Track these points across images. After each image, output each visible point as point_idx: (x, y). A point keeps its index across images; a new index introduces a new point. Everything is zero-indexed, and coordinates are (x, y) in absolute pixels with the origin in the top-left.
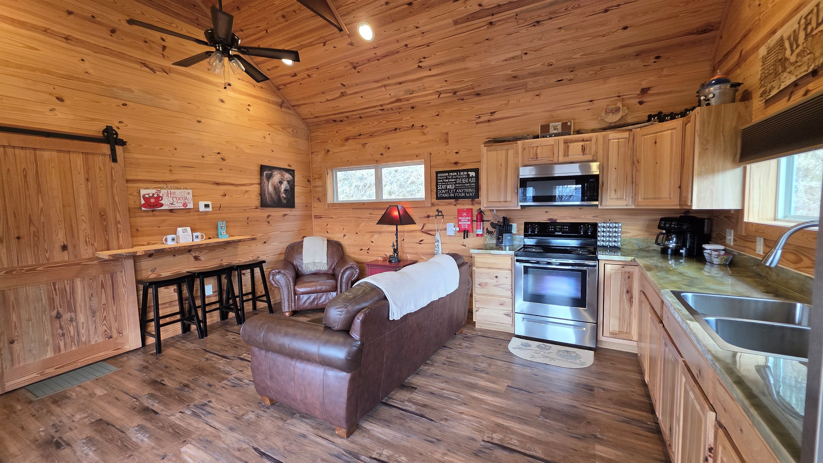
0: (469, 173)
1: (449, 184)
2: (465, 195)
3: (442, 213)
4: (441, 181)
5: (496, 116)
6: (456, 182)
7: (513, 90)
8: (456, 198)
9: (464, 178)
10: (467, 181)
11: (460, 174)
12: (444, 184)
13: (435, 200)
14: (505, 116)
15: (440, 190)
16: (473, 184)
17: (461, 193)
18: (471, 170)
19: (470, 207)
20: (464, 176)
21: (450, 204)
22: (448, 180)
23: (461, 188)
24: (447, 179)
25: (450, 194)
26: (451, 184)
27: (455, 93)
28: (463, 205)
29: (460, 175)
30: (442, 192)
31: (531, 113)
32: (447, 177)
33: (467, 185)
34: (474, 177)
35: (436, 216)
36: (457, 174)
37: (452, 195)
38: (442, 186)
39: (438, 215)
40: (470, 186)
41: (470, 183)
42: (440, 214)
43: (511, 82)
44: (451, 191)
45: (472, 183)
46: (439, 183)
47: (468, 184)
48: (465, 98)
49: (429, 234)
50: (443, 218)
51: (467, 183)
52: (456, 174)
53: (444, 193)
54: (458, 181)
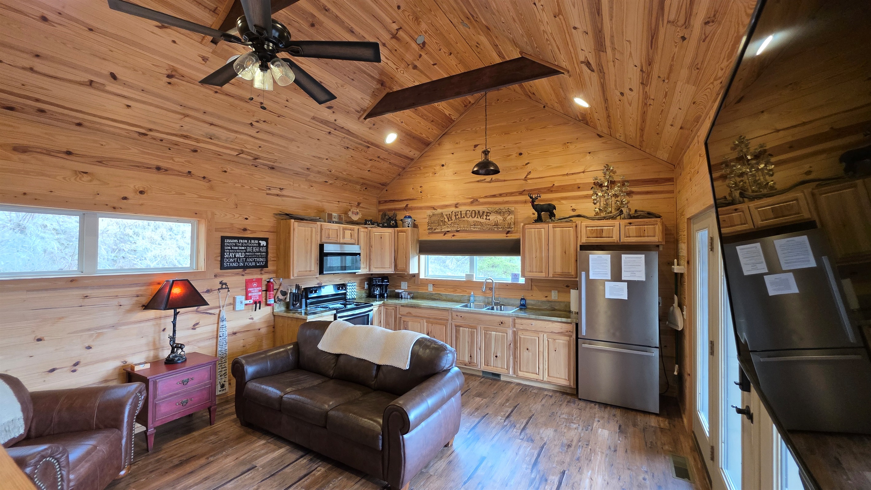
0: (260, 242)
1: (238, 252)
2: (256, 264)
3: (226, 285)
4: (229, 248)
5: (284, 193)
6: (246, 250)
7: (299, 176)
8: (245, 268)
9: (255, 246)
10: (258, 250)
11: (251, 241)
12: (232, 252)
13: (218, 270)
14: (291, 195)
15: (227, 258)
16: (264, 254)
17: (251, 262)
18: (263, 239)
19: (259, 277)
20: (255, 245)
21: (238, 274)
22: (237, 248)
23: (252, 257)
24: (236, 246)
25: (239, 263)
26: (240, 252)
27: (256, 159)
28: (252, 274)
29: (250, 243)
30: (229, 260)
31: (308, 199)
32: (236, 244)
33: (257, 254)
34: (265, 246)
35: (219, 289)
36: (248, 241)
37: (241, 264)
38: (229, 254)
39: (222, 288)
40: (260, 255)
41: (261, 252)
42: (224, 286)
43: (302, 171)
44: (240, 260)
45: (263, 252)
46: (227, 250)
47: (259, 254)
48: (260, 166)
49: (207, 313)
50: (229, 291)
51: (258, 252)
52: (246, 241)
53: (232, 262)
54: (249, 249)
